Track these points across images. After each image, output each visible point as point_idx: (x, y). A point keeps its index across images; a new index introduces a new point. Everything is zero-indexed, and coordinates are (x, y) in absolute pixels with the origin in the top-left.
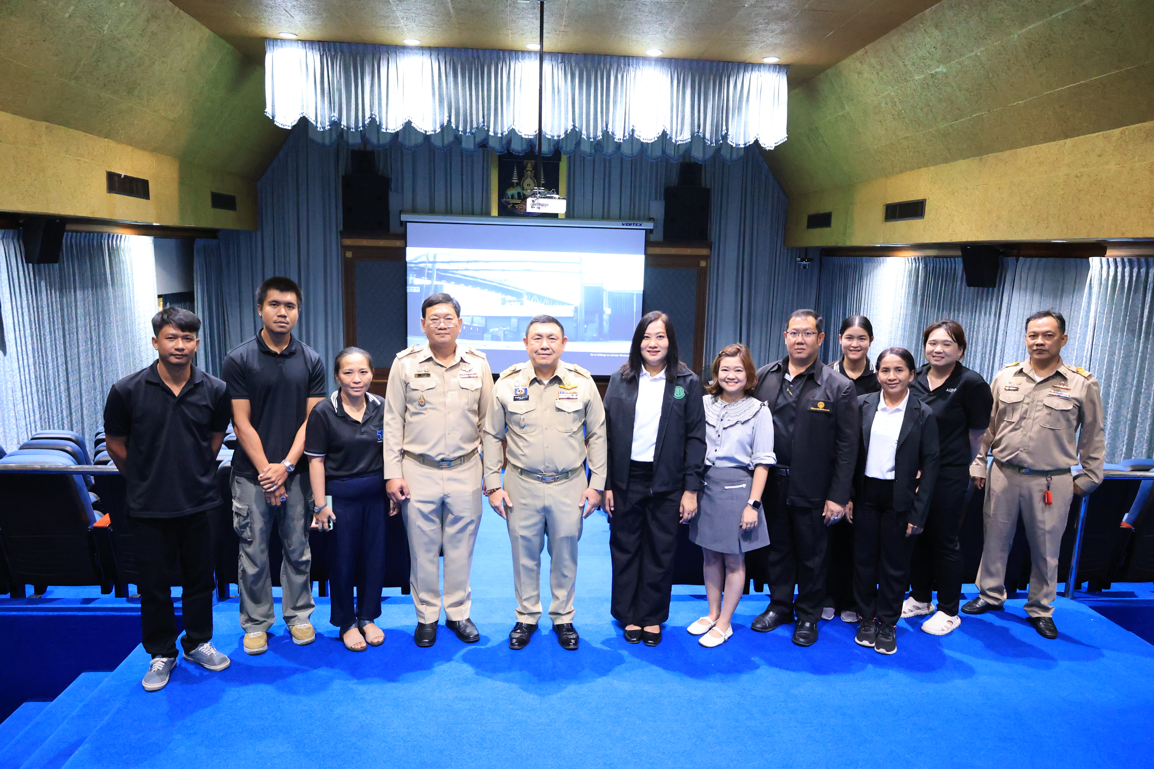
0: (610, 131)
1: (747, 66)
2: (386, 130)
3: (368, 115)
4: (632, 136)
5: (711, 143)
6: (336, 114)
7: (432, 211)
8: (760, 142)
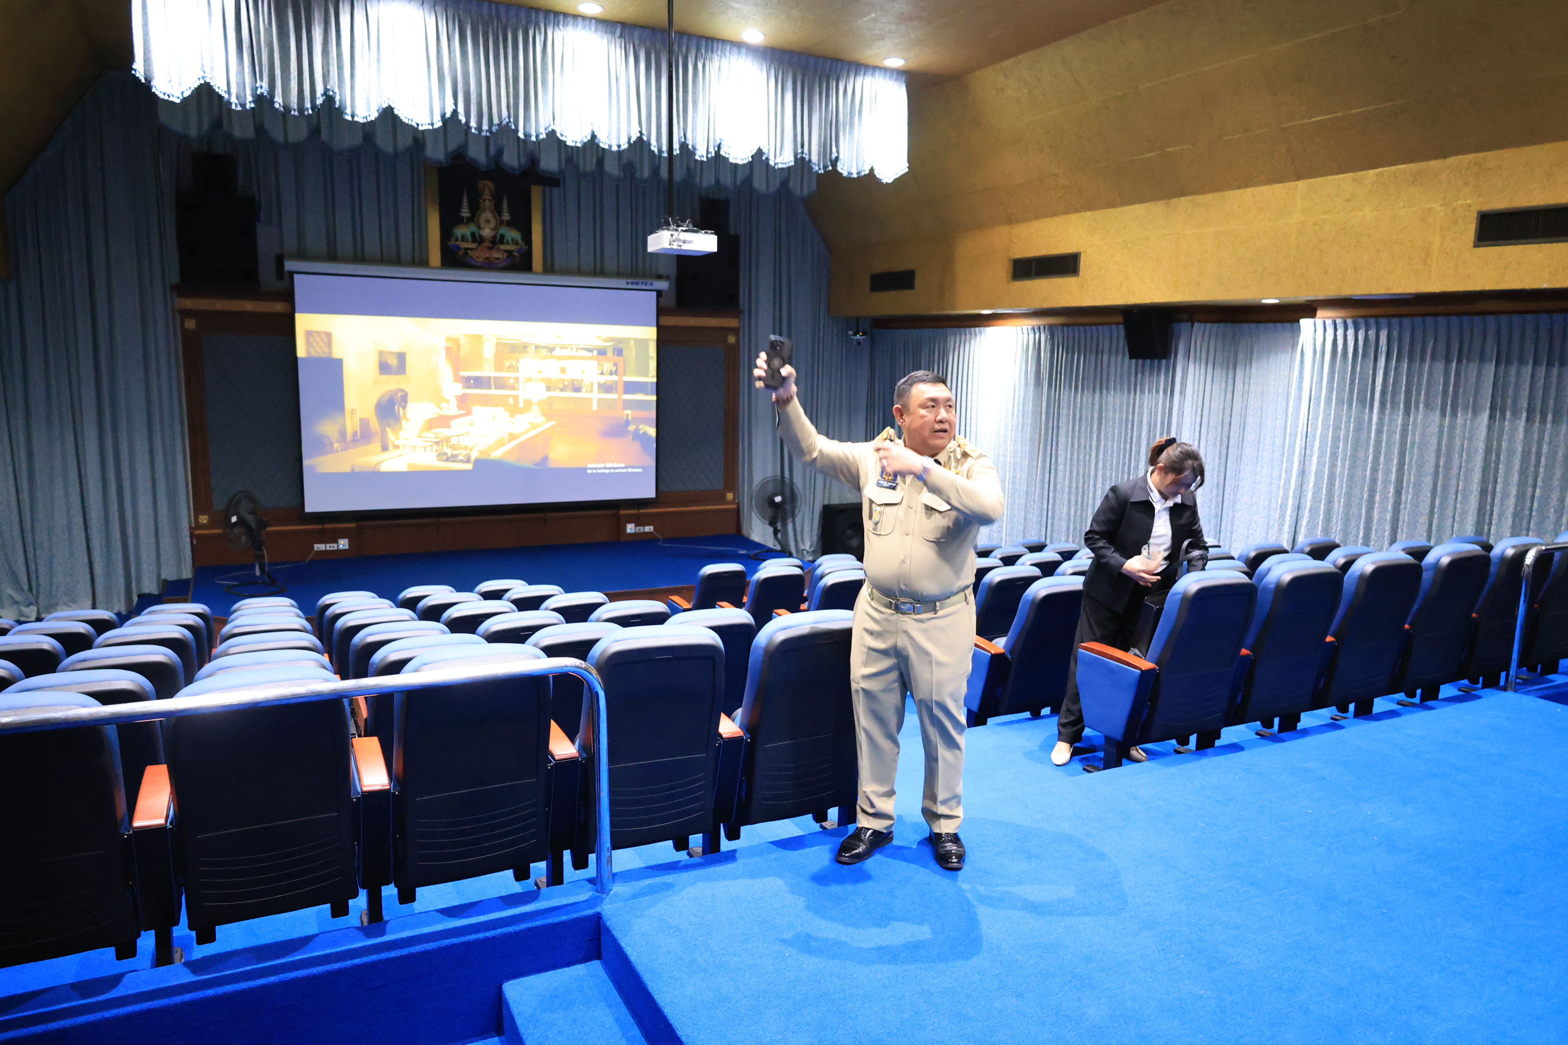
0: (690, 143)
1: (859, 67)
2: (353, 116)
3: (320, 90)
4: (717, 153)
5: (820, 169)
6: (265, 84)
7: (332, 256)
8: (876, 173)
